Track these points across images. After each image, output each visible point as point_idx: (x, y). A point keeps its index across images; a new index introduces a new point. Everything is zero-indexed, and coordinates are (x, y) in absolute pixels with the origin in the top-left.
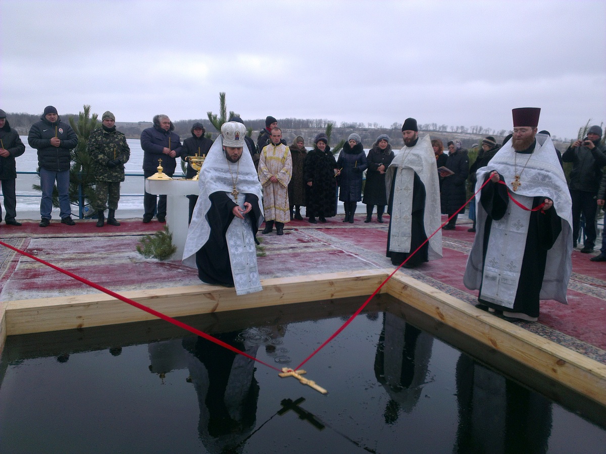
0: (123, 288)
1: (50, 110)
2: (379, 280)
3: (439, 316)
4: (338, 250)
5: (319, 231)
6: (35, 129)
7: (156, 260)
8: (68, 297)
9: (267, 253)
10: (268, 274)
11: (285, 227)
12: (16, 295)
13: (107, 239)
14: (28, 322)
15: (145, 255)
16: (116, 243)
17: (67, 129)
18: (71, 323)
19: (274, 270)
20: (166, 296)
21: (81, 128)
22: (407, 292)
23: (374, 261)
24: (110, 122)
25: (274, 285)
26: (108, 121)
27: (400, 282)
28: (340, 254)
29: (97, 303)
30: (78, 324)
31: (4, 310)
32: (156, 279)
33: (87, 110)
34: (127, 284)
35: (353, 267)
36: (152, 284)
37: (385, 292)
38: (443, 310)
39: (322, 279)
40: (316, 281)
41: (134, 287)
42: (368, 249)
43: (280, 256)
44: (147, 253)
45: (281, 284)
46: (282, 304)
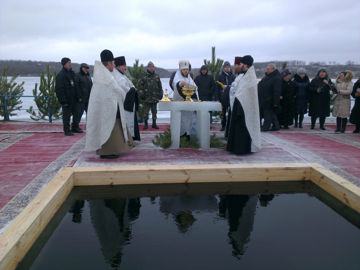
0: (138, 164)
2: (305, 171)
3: (346, 201)
10: (225, 161)
14: (85, 179)
15: (157, 145)
19: (230, 159)
20: (159, 171)
22: (324, 181)
23: (304, 157)
24: (152, 68)
25: (226, 169)
26: (151, 67)
27: (319, 173)
29: (121, 171)
30: (111, 182)
31: (73, 172)
32: (158, 159)
34: (140, 162)
35: (286, 160)
36: (154, 163)
38: (348, 196)
39: (261, 167)
41: (143, 164)
42: (303, 148)
45: (231, 169)
46: (231, 181)
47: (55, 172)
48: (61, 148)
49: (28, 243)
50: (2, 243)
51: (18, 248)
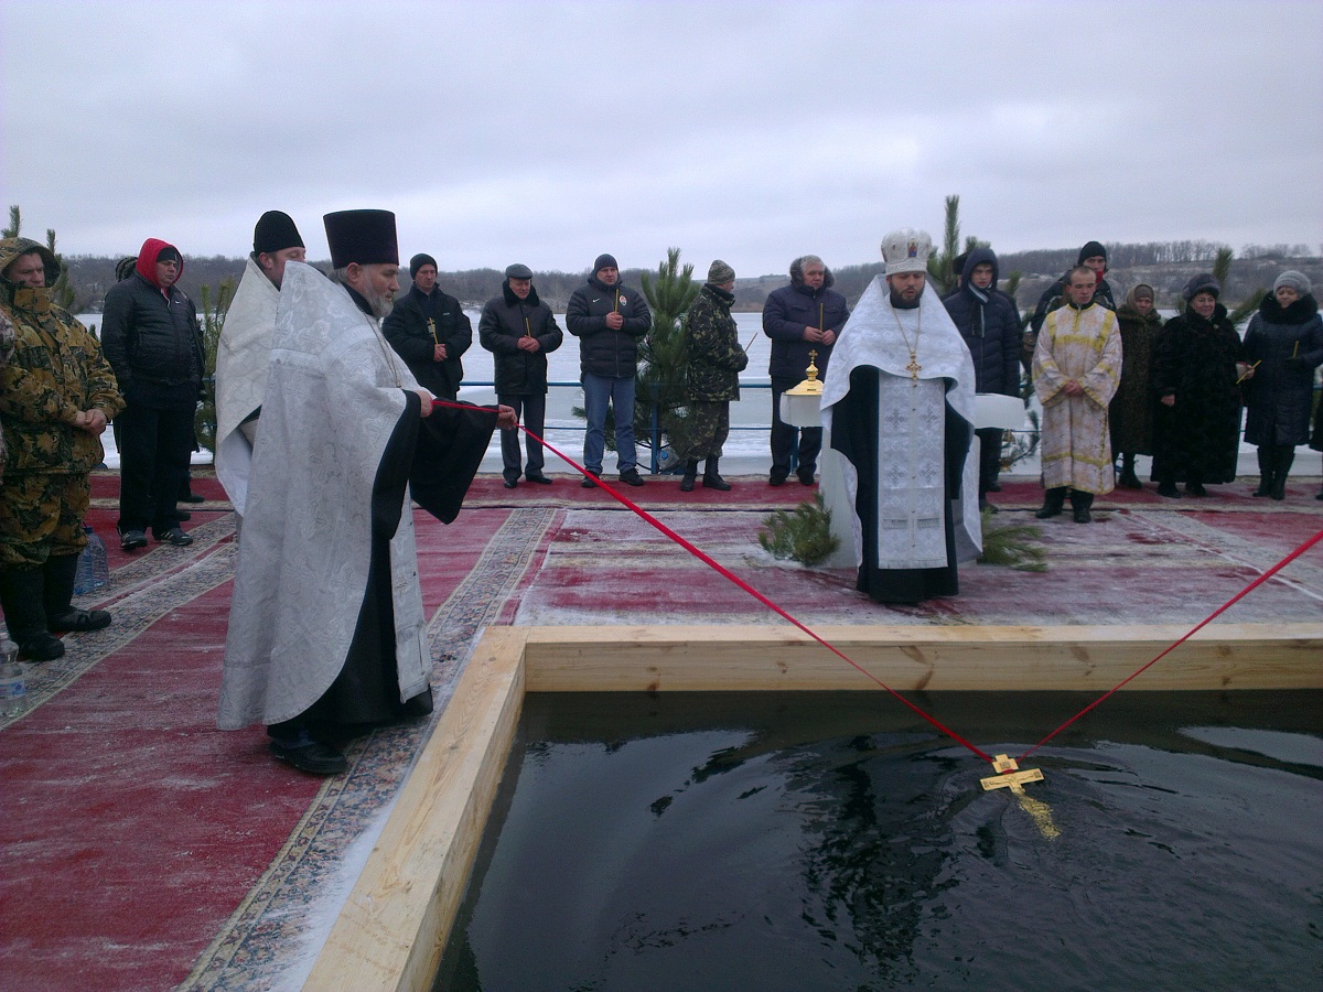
0: (734, 619)
1: (606, 263)
5: (1186, 517)
6: (579, 298)
7: (796, 565)
8: (632, 628)
9: (1051, 564)
10: (1052, 614)
11: (1095, 504)
12: (545, 614)
13: (702, 515)
14: (562, 669)
15: (776, 552)
16: (718, 524)
17: (634, 299)
18: (637, 681)
19: (1070, 607)
21: (661, 294)
25: (1070, 643)
28: (1247, 577)
29: (685, 644)
30: (649, 682)
31: (524, 643)
32: (800, 604)
33: (673, 258)
34: (740, 612)
35: (1286, 613)
41: (754, 618)
43: (1083, 573)
44: (778, 549)
45: (1087, 642)
46: (1089, 689)
47: (462, 643)
48: (443, 560)
49: (456, 886)
50: (389, 884)
51: (440, 900)
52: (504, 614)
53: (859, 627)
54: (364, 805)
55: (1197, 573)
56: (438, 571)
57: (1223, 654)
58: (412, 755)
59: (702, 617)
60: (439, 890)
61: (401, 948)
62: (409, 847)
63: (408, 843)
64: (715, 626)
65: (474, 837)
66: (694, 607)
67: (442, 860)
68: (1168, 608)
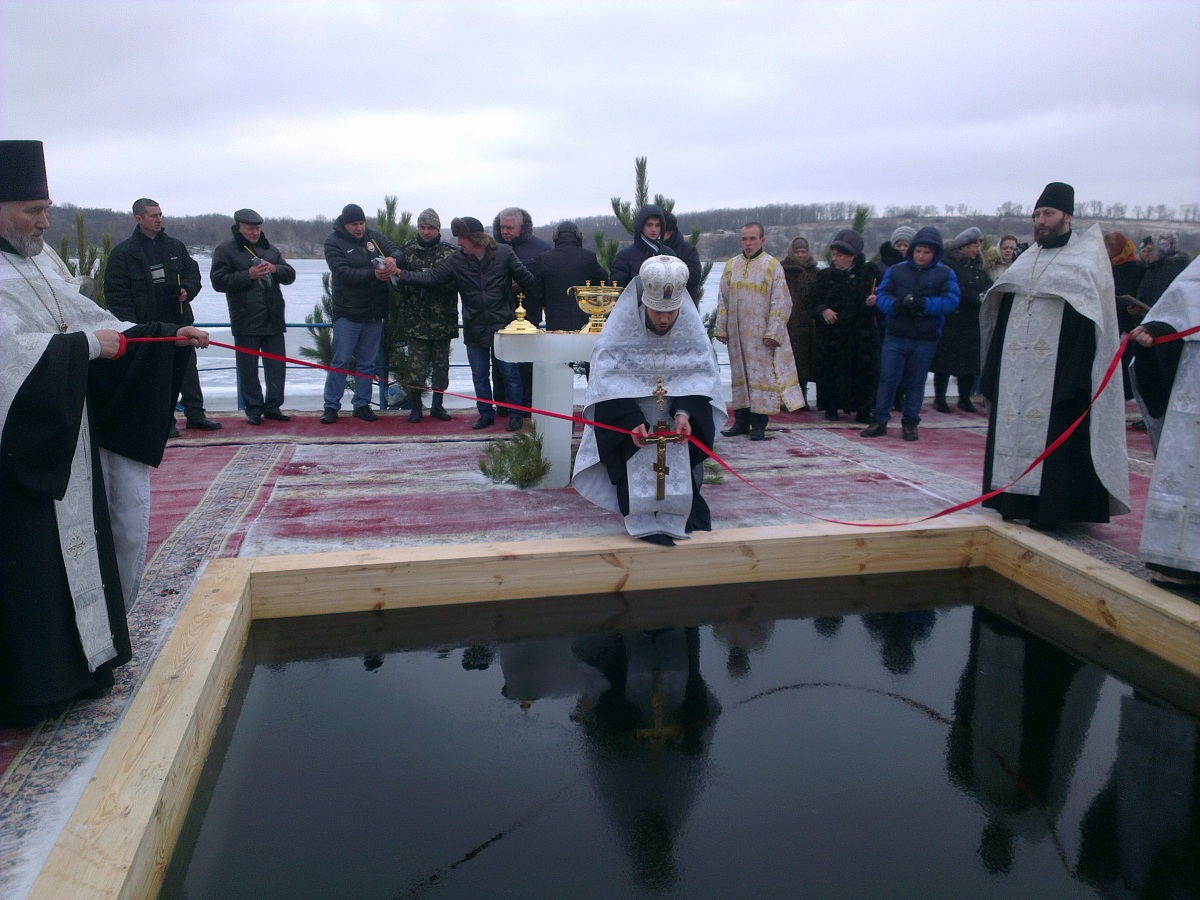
0: (454, 539)
2: (968, 538)
3: (1106, 620)
4: (876, 474)
5: (834, 434)
7: (512, 487)
8: (358, 553)
9: (726, 477)
10: (726, 519)
12: (270, 545)
13: (427, 446)
14: (289, 595)
15: (494, 477)
16: (442, 454)
18: (364, 602)
19: (739, 512)
22: (1033, 565)
25: (740, 542)
27: (1015, 543)
28: (880, 481)
29: (408, 564)
30: (375, 602)
31: (248, 573)
32: (514, 522)
33: (391, 206)
34: (460, 532)
35: (909, 509)
36: (505, 533)
37: (982, 565)
38: (1114, 606)
40: (827, 536)
41: (473, 537)
42: (943, 471)
43: (752, 484)
44: (496, 474)
45: (753, 541)
46: (755, 580)
47: (184, 577)
48: (167, 498)
49: (178, 807)
50: (107, 810)
51: (160, 821)
52: (228, 547)
53: (565, 539)
54: (82, 739)
55: (841, 479)
56: (161, 508)
57: (859, 545)
58: (132, 687)
59: (425, 539)
60: (159, 811)
61: (119, 870)
62: (128, 774)
63: (126, 770)
64: (437, 546)
65: (196, 760)
66: (417, 530)
67: (161, 784)
68: (816, 509)
